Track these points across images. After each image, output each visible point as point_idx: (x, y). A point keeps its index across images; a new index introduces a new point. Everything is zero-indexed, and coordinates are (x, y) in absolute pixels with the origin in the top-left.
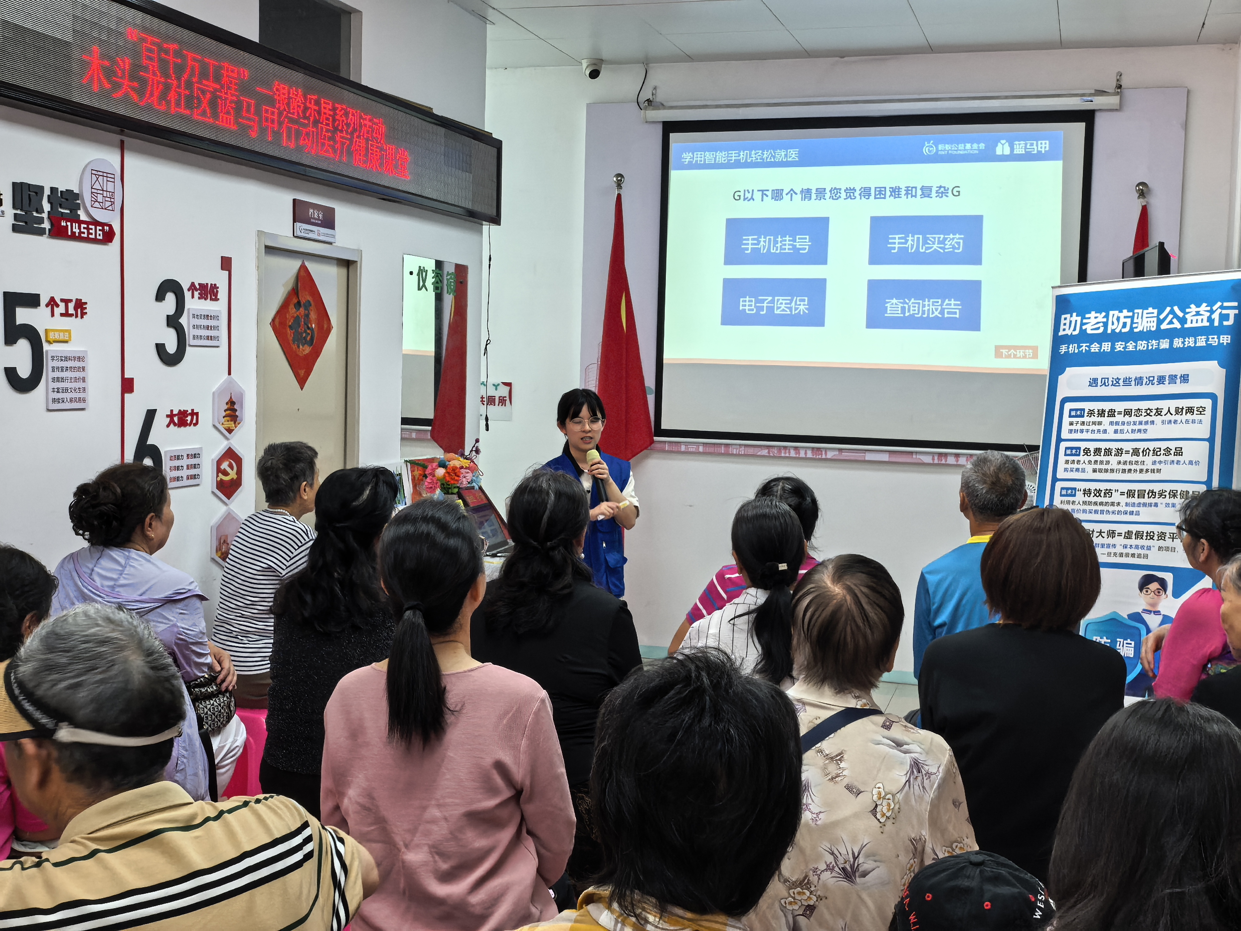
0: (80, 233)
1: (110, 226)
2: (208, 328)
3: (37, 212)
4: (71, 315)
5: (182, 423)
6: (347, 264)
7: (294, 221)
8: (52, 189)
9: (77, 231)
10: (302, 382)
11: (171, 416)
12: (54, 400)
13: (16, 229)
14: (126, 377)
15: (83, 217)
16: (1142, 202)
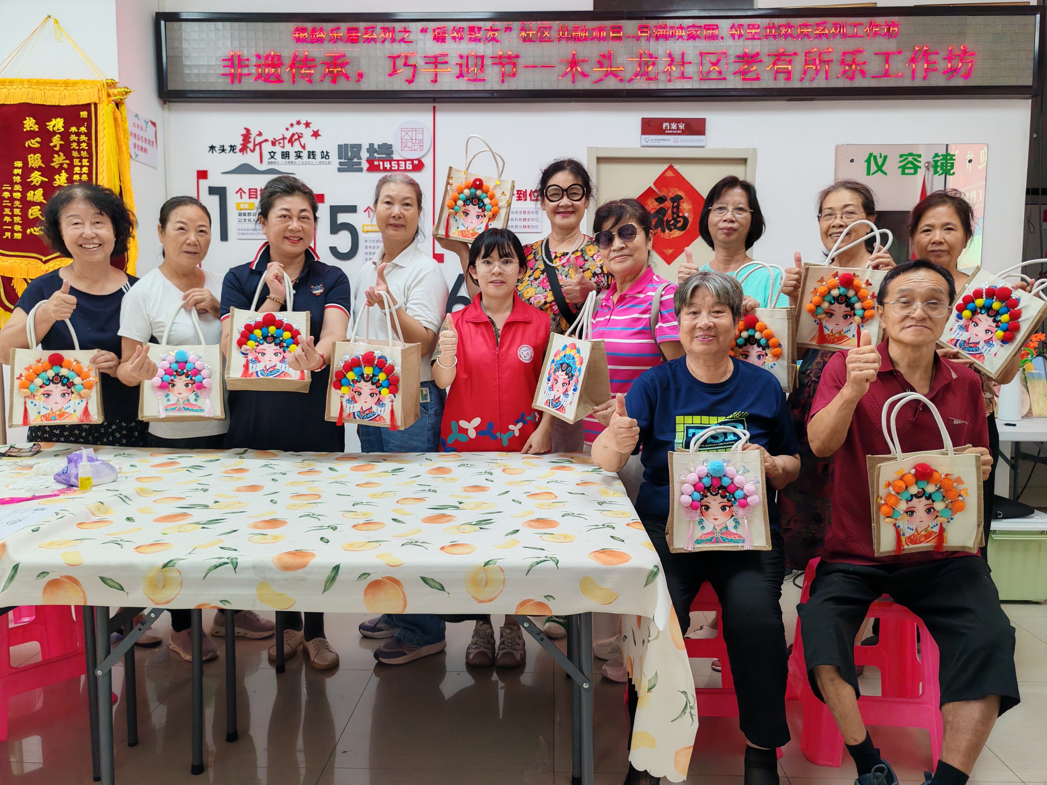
1: (419, 161)
2: (525, 220)
3: (358, 159)
7: (643, 134)
8: (370, 144)
9: (388, 166)
10: (669, 258)
13: (340, 170)
14: (436, 253)
15: (396, 158)
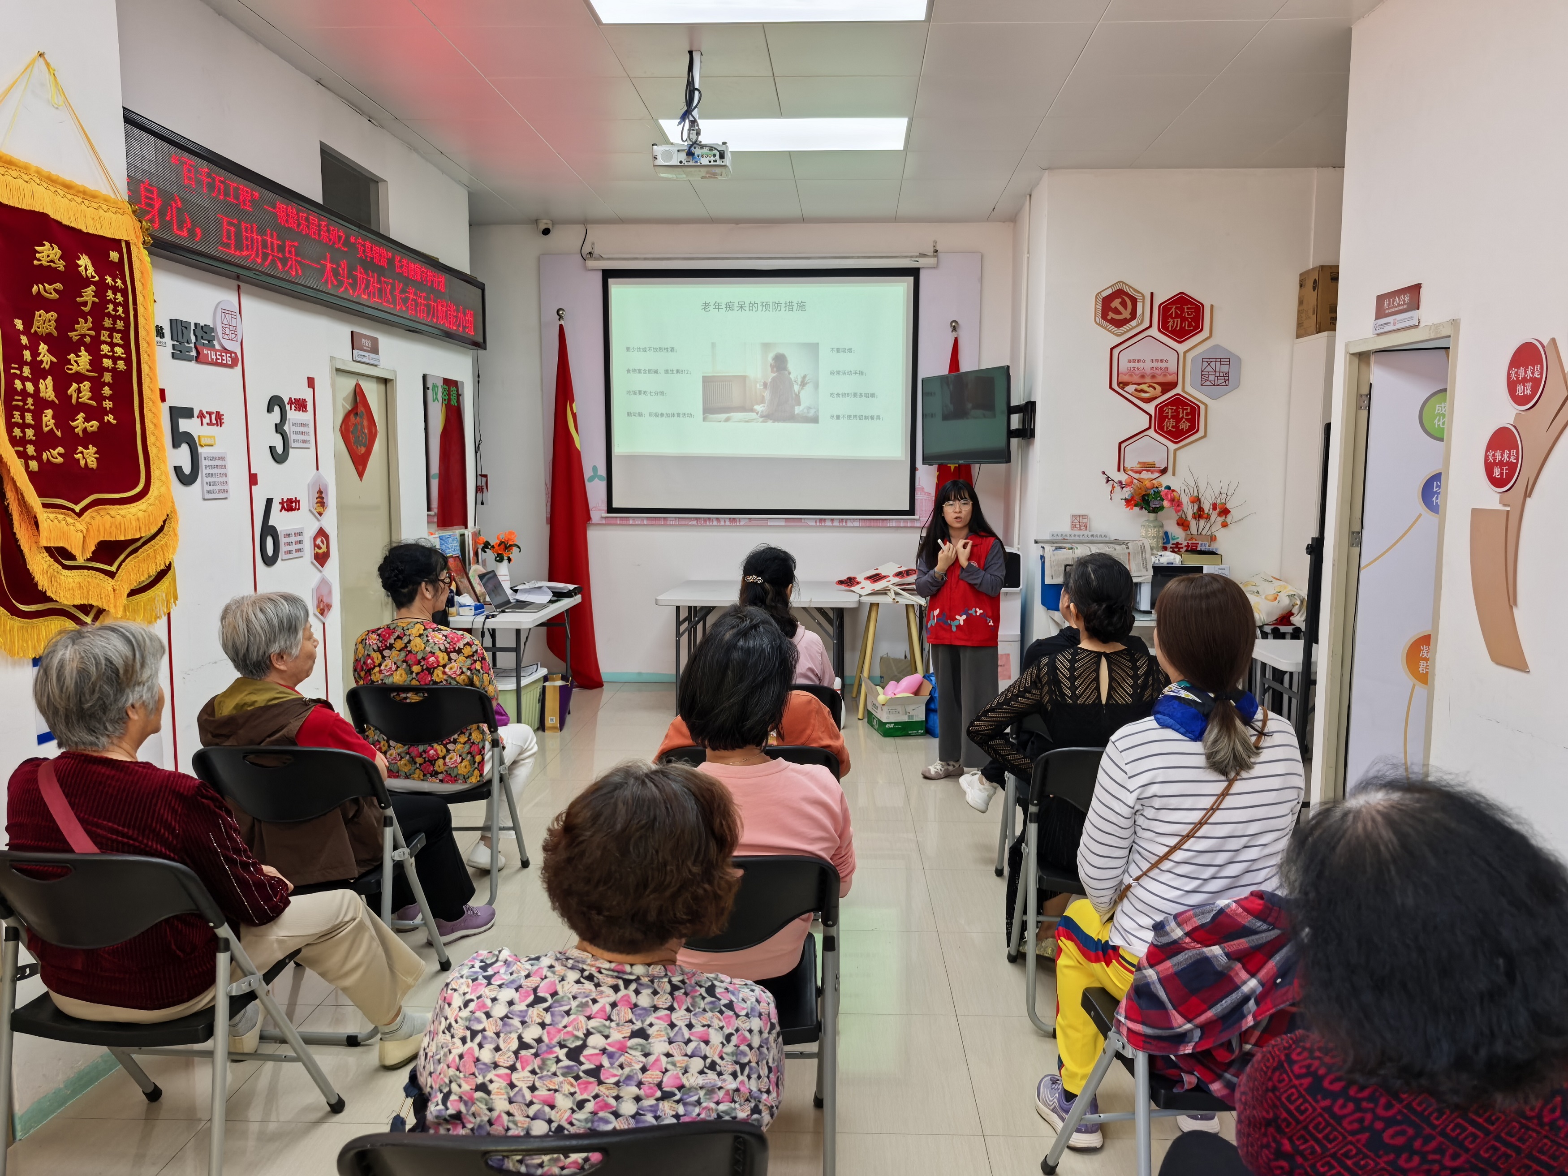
0: (217, 359)
1: (235, 353)
2: (302, 433)
3: (188, 343)
4: (213, 425)
5: (290, 509)
6: (385, 381)
7: (353, 348)
8: (196, 324)
9: (214, 357)
10: (361, 474)
11: (282, 503)
12: (208, 491)
13: (174, 356)
14: (253, 472)
15: (217, 347)
16: (955, 335)
